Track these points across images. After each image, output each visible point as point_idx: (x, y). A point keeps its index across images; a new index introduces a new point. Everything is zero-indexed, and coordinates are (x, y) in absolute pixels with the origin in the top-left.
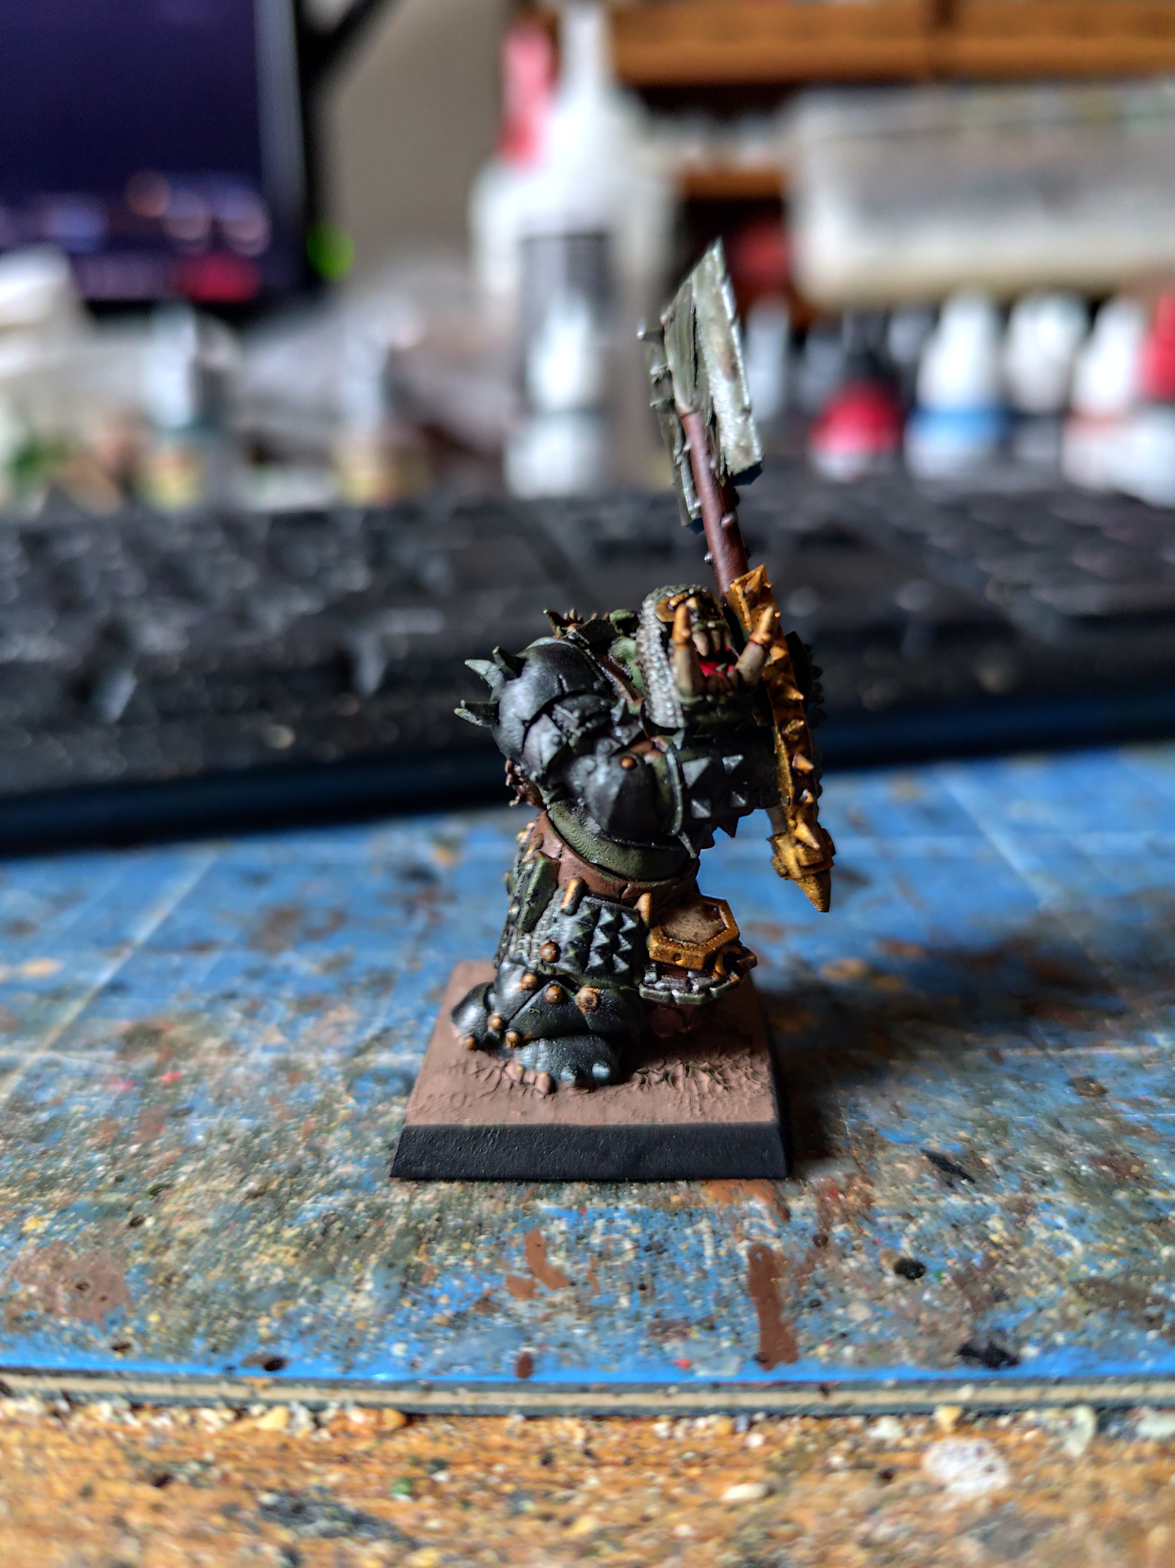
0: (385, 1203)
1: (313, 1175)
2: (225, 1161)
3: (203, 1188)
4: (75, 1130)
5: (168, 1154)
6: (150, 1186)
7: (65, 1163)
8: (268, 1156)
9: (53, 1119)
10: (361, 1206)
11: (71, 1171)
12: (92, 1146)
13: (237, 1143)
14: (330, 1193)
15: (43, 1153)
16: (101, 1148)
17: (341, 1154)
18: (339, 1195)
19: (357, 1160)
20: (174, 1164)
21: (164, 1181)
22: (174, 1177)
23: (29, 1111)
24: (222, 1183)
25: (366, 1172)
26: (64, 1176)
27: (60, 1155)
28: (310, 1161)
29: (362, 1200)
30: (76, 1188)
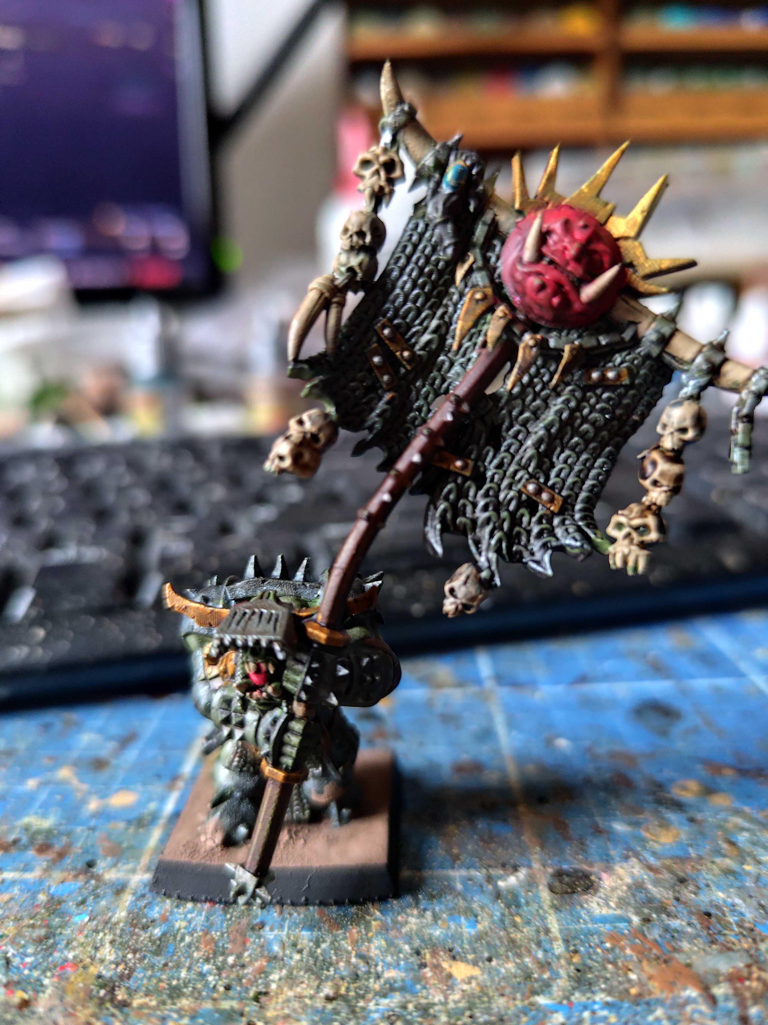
0: (429, 1004)
1: (367, 980)
2: (301, 970)
3: (291, 994)
4: (182, 945)
5: (257, 964)
6: (252, 994)
7: (183, 974)
8: (331, 964)
9: (164, 934)
10: (411, 1007)
11: (189, 981)
12: (200, 958)
13: (305, 952)
14: (385, 996)
15: (166, 965)
16: (207, 960)
17: (383, 961)
18: (392, 997)
19: (397, 966)
20: (263, 972)
21: (262, 989)
22: (267, 985)
23: (145, 928)
24: (303, 989)
25: (406, 976)
26: (186, 986)
27: (178, 966)
28: (363, 968)
29: (410, 1002)
30: (197, 996)
